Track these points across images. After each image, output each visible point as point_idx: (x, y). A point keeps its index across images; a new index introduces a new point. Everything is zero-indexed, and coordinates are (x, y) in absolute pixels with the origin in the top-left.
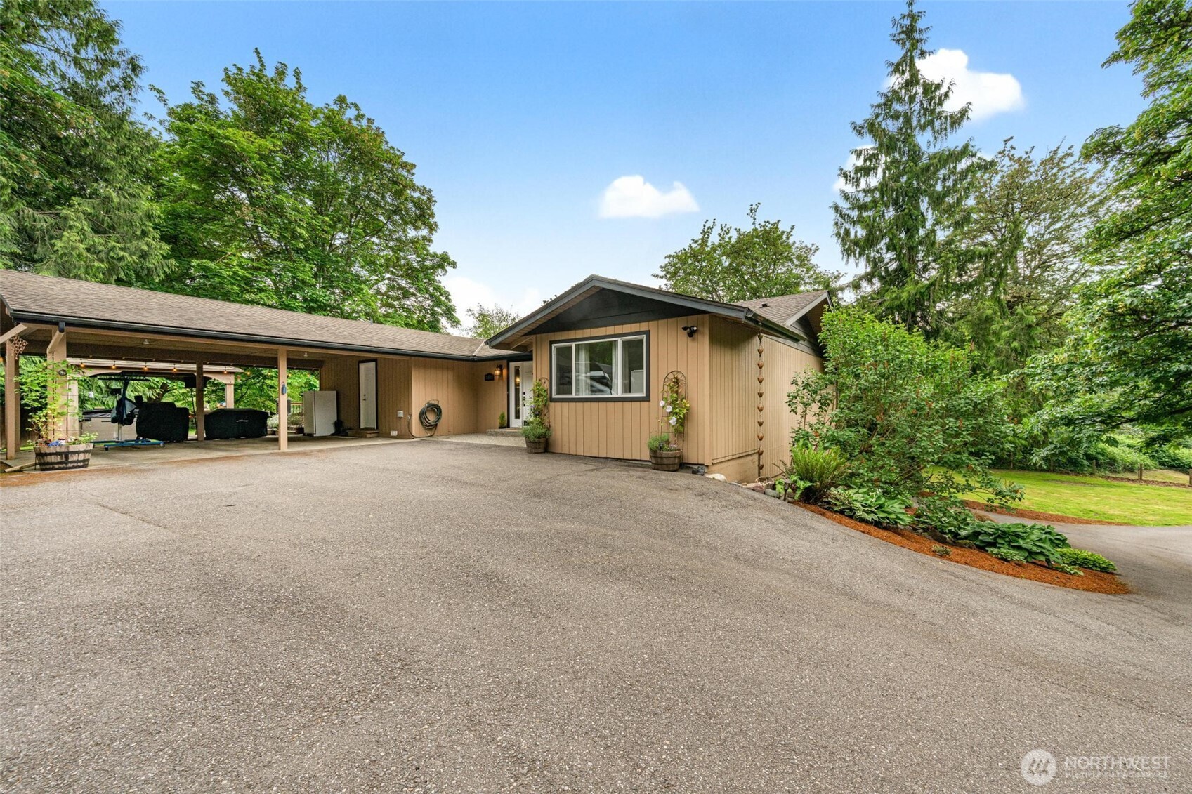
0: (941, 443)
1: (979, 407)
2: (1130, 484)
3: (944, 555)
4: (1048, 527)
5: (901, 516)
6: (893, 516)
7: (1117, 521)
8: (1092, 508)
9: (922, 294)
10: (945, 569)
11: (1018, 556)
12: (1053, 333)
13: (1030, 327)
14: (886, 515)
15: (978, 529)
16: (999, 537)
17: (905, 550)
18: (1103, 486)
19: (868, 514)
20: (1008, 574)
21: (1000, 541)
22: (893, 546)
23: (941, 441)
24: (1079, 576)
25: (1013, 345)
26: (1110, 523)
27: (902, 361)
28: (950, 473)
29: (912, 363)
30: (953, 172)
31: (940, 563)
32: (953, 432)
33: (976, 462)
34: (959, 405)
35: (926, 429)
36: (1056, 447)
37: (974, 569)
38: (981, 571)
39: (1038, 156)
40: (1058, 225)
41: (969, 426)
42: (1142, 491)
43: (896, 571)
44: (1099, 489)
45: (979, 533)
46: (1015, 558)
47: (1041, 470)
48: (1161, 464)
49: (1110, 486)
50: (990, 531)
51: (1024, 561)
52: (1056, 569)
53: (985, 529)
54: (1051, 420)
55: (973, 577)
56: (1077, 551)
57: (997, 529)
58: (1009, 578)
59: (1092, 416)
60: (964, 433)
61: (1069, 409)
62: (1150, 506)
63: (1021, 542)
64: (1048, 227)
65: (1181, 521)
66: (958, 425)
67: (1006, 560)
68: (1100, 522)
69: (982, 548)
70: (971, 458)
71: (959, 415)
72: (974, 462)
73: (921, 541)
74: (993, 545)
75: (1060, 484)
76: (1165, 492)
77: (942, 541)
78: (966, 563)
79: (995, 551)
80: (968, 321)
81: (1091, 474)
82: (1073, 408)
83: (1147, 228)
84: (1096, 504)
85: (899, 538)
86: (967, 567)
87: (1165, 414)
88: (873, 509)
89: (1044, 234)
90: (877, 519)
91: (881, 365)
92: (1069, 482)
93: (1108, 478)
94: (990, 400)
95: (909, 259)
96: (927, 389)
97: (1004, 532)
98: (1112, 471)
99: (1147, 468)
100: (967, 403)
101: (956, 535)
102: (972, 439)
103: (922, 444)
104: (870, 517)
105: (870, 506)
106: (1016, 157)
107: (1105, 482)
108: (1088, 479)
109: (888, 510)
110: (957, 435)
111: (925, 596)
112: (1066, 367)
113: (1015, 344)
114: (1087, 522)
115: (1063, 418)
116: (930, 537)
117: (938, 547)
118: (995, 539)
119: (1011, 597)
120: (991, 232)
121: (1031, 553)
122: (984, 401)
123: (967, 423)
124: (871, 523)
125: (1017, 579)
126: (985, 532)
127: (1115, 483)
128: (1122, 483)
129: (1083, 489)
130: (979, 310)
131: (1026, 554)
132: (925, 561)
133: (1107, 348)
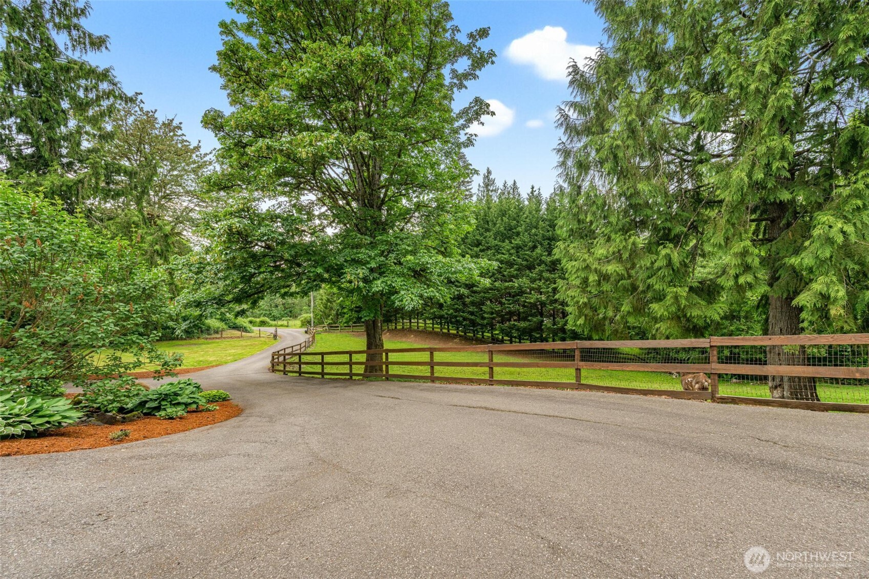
0: (112, 327)
1: (147, 292)
2: (217, 340)
3: (122, 439)
4: (189, 380)
5: (68, 414)
6: (57, 418)
7: (214, 364)
8: (201, 359)
9: (69, 188)
10: (130, 455)
11: (180, 411)
12: (176, 245)
13: (166, 236)
14: (47, 419)
15: (144, 399)
16: (163, 400)
17: (77, 454)
18: (205, 344)
19: (13, 426)
20: (180, 431)
21: (163, 403)
22: (61, 455)
23: (112, 325)
24: (217, 410)
25: (155, 248)
26: (213, 367)
27: (62, 241)
28: (118, 354)
29: (76, 245)
30: (96, 87)
31: (122, 451)
32: (124, 316)
33: (146, 341)
34: (128, 290)
35: (94, 314)
36: (190, 322)
37: (153, 440)
38: (160, 440)
39: (161, 118)
40: (175, 173)
41: (139, 310)
42: (224, 344)
43: (75, 493)
44: (204, 346)
45: (146, 402)
46: (179, 414)
47: (182, 339)
48: (229, 327)
49: (208, 344)
50: (154, 397)
51: (185, 414)
52: (203, 410)
53: (150, 397)
54: (188, 303)
55: (158, 451)
56: (209, 392)
57: (161, 394)
58: (181, 435)
59: (211, 300)
60: (134, 316)
61: (197, 296)
62: (227, 352)
63: (180, 399)
64: (169, 171)
65: (241, 357)
66: (127, 309)
67: (172, 418)
68: (208, 367)
69: (149, 414)
70: (141, 338)
71: (128, 300)
72: (143, 341)
73: (93, 432)
74: (158, 409)
75: (181, 347)
76: (232, 342)
77: (112, 422)
78: (145, 437)
79: (163, 413)
80: (116, 223)
81: (198, 338)
82: (200, 295)
83: (232, 187)
84: (203, 356)
85: (65, 441)
86: (147, 440)
87: (243, 298)
88: (24, 418)
89: (166, 175)
90: (31, 429)
91: (30, 242)
92: (186, 345)
93: (207, 339)
94: (155, 286)
95: (51, 150)
96: (94, 273)
97: (166, 395)
98: (209, 334)
99: (223, 330)
100: (136, 289)
101: (121, 410)
102: (141, 321)
103: (91, 330)
104: (18, 430)
105: (18, 415)
106: (145, 110)
107: (206, 341)
108: (196, 341)
109: (48, 412)
110: (127, 318)
111: (124, 508)
112: (197, 266)
113: (157, 247)
114: (202, 369)
115: (195, 302)
116: (99, 423)
117: (116, 431)
118: (159, 403)
119: (195, 454)
120: (129, 159)
121: (187, 405)
122: (152, 287)
123: (136, 306)
124: (20, 436)
125: (187, 433)
126: (151, 400)
127: (210, 341)
128: (214, 341)
129: (195, 348)
130: (126, 215)
131: (184, 407)
132: (106, 457)
133: (226, 254)
